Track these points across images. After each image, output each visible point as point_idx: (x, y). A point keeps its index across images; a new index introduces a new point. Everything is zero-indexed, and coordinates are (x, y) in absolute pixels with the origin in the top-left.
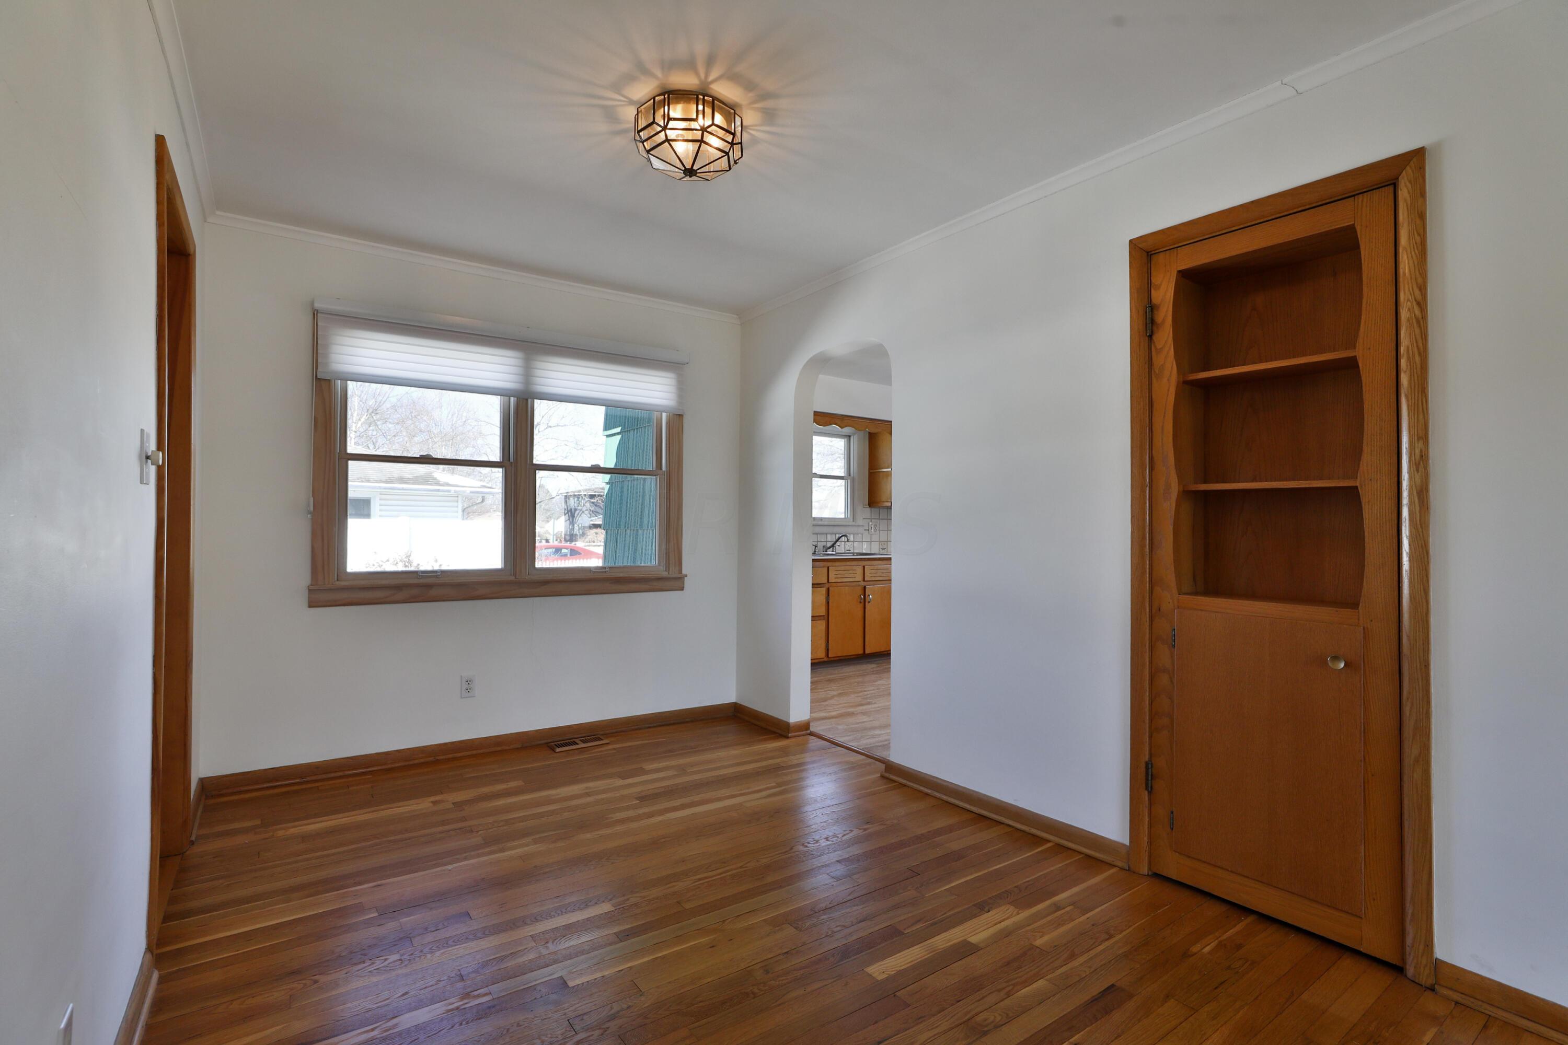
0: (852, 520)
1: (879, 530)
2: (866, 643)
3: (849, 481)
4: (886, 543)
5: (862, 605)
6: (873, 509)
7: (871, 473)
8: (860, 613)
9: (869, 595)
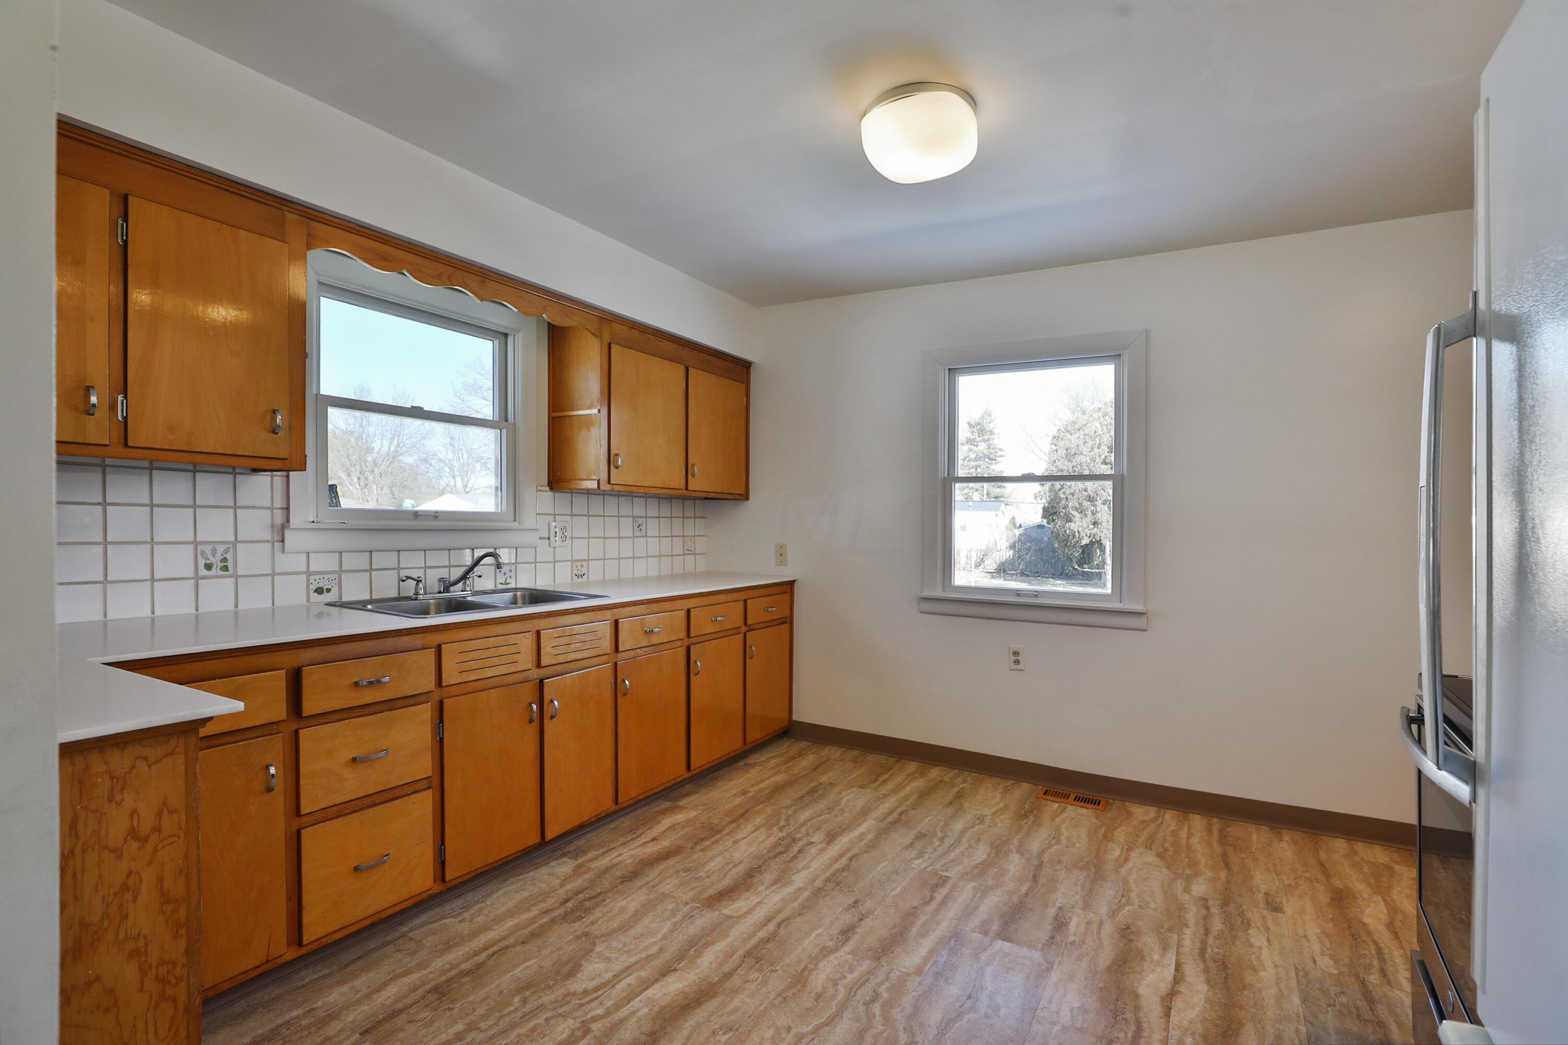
0: (512, 516)
1: (572, 538)
2: (548, 816)
3: (504, 431)
4: (585, 563)
5: (534, 727)
6: (557, 494)
7: (553, 418)
8: (533, 748)
9: (552, 701)
